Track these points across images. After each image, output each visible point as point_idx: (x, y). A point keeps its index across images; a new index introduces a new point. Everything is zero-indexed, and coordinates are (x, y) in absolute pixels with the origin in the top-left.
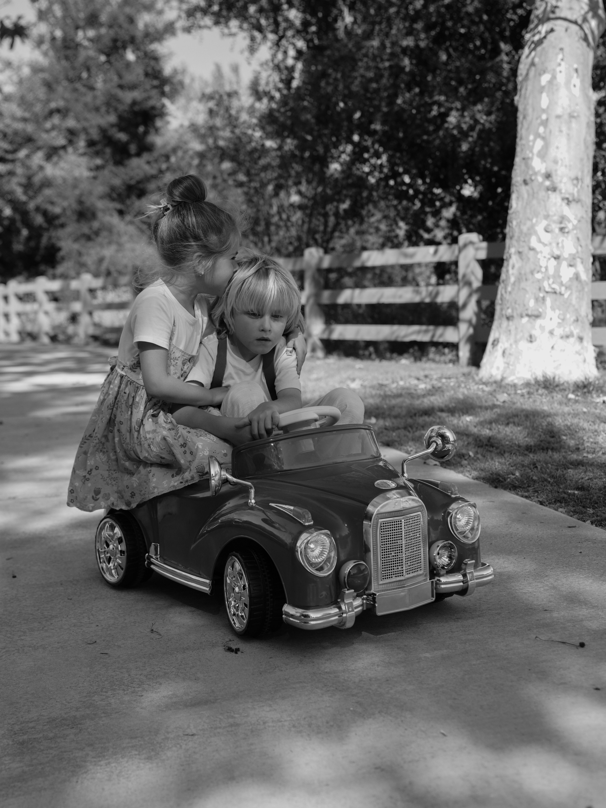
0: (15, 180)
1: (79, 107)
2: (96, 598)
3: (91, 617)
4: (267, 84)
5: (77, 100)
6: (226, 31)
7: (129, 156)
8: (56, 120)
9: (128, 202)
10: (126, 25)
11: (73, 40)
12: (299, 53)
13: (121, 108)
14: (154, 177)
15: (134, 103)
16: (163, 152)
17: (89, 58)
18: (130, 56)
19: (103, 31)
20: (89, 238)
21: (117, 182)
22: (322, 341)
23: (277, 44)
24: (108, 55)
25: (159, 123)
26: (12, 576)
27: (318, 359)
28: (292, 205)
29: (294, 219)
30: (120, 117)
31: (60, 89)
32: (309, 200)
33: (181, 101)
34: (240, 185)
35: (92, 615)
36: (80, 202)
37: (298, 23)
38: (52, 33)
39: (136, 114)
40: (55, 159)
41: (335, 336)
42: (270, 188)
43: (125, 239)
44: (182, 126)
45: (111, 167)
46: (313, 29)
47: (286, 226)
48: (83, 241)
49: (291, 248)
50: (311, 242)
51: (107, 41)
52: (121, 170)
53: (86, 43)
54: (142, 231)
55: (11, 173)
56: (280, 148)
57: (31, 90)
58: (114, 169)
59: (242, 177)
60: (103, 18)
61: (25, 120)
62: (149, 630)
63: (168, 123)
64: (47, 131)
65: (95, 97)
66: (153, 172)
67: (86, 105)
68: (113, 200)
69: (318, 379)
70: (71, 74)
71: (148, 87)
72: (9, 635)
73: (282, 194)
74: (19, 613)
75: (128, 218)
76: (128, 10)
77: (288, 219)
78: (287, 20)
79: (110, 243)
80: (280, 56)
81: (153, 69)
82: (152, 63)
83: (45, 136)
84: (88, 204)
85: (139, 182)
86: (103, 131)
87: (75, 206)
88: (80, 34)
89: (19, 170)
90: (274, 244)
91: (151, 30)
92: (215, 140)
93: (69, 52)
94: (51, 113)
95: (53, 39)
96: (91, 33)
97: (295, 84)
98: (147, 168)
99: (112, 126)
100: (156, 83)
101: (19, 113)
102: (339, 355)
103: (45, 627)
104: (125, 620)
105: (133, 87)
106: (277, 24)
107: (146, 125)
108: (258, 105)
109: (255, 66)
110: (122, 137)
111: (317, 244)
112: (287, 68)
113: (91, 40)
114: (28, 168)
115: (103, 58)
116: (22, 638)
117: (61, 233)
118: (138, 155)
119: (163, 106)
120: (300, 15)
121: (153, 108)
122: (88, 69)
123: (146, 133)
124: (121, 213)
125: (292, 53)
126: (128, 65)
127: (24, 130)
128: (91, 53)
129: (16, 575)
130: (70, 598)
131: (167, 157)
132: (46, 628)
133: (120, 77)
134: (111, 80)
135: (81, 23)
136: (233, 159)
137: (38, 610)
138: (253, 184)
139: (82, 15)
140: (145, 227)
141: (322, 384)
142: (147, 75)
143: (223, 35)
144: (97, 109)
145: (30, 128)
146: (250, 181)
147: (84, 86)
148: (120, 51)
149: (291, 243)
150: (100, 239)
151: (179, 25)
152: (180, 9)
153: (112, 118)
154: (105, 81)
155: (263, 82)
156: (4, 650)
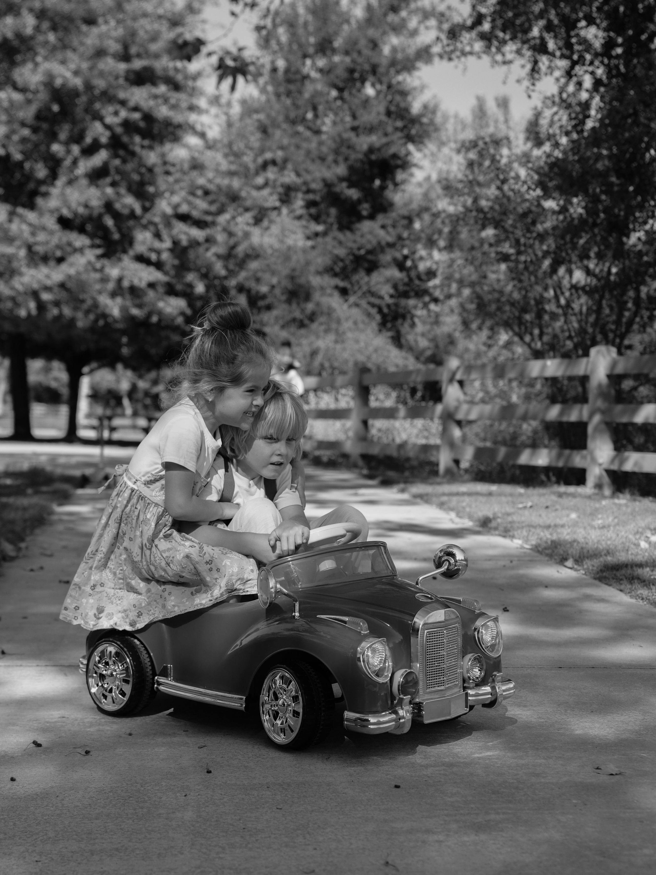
0: (214, 250)
1: (300, 156)
2: (313, 811)
3: (307, 836)
4: (551, 124)
5: (298, 147)
6: (499, 58)
7: (360, 218)
8: (271, 174)
9: (355, 278)
10: (366, 52)
11: (298, 72)
12: (597, 83)
13: (353, 156)
14: (391, 245)
15: (371, 150)
16: (405, 212)
17: (316, 94)
18: (370, 91)
19: (337, 59)
20: (302, 325)
21: (341, 252)
22: (609, 472)
23: (569, 74)
24: (341, 90)
25: (400, 176)
26: (206, 771)
27: (604, 497)
28: (574, 287)
29: (576, 306)
30: (351, 169)
31: (278, 134)
32: (599, 280)
33: (431, 146)
34: (505, 258)
35: (308, 833)
36: (292, 278)
37: (598, 44)
38: (273, 62)
39: (372, 163)
40: (265, 223)
41: (629, 467)
42: (547, 263)
43: (347, 325)
44: (428, 178)
45: (336, 233)
46: (619, 51)
47: (565, 315)
48: (293, 329)
49: (569, 344)
50: (599, 337)
51: (341, 72)
52: (346, 237)
53: (314, 74)
54: (369, 315)
55: (209, 240)
56: (564, 210)
57: (242, 136)
58: (340, 236)
59: (507, 248)
60: (338, 43)
61: (231, 174)
62: (383, 862)
63: (412, 175)
64: (259, 188)
65: (321, 143)
66: (390, 239)
67: (308, 153)
68: (336, 275)
69: (603, 527)
70: (292, 115)
71: (390, 129)
72: (204, 850)
73: (562, 271)
74: (217, 821)
75: (352, 299)
76: (371, 32)
77: (568, 305)
78: (584, 41)
79: (327, 331)
80: (571, 88)
81: (398, 106)
82: (398, 98)
83: (255, 193)
84: (302, 281)
85: (369, 252)
86: (328, 185)
87: (287, 283)
88: (308, 62)
89: (220, 237)
90: (546, 338)
91: (400, 56)
92: (475, 200)
93: (292, 87)
94: (265, 166)
95: (274, 70)
96: (321, 62)
97: (590, 124)
98: (382, 233)
99: (341, 179)
100: (399, 124)
101: (225, 165)
102: (632, 494)
103: (249, 843)
104: (351, 844)
105: (371, 130)
106: (569, 46)
107: (384, 179)
108: (537, 152)
109: (536, 101)
110: (353, 194)
111: (607, 342)
112: (580, 104)
113: (321, 71)
114: (231, 234)
115: (334, 93)
116: (221, 856)
117: (266, 317)
118: (372, 217)
119: (408, 153)
120: (601, 34)
121: (395, 156)
122: (315, 109)
123: (383, 188)
124: (344, 292)
125: (588, 82)
126: (366, 102)
127: (229, 187)
128: (319, 87)
129: (210, 769)
130: (279, 807)
131: (410, 220)
132: (250, 846)
133: (354, 117)
134: (342, 121)
135: (311, 50)
136: (497, 224)
137: (240, 820)
138: (523, 258)
139: (312, 40)
140: (374, 311)
141: (610, 534)
142: (389, 113)
143: (495, 62)
144: (322, 159)
145: (236, 183)
146: (519, 253)
147: (309, 128)
148: (358, 84)
149: (570, 337)
150: (314, 326)
151: (436, 49)
152: (440, 29)
153: (341, 170)
154: (335, 123)
155: (544, 122)
156: (199, 870)
